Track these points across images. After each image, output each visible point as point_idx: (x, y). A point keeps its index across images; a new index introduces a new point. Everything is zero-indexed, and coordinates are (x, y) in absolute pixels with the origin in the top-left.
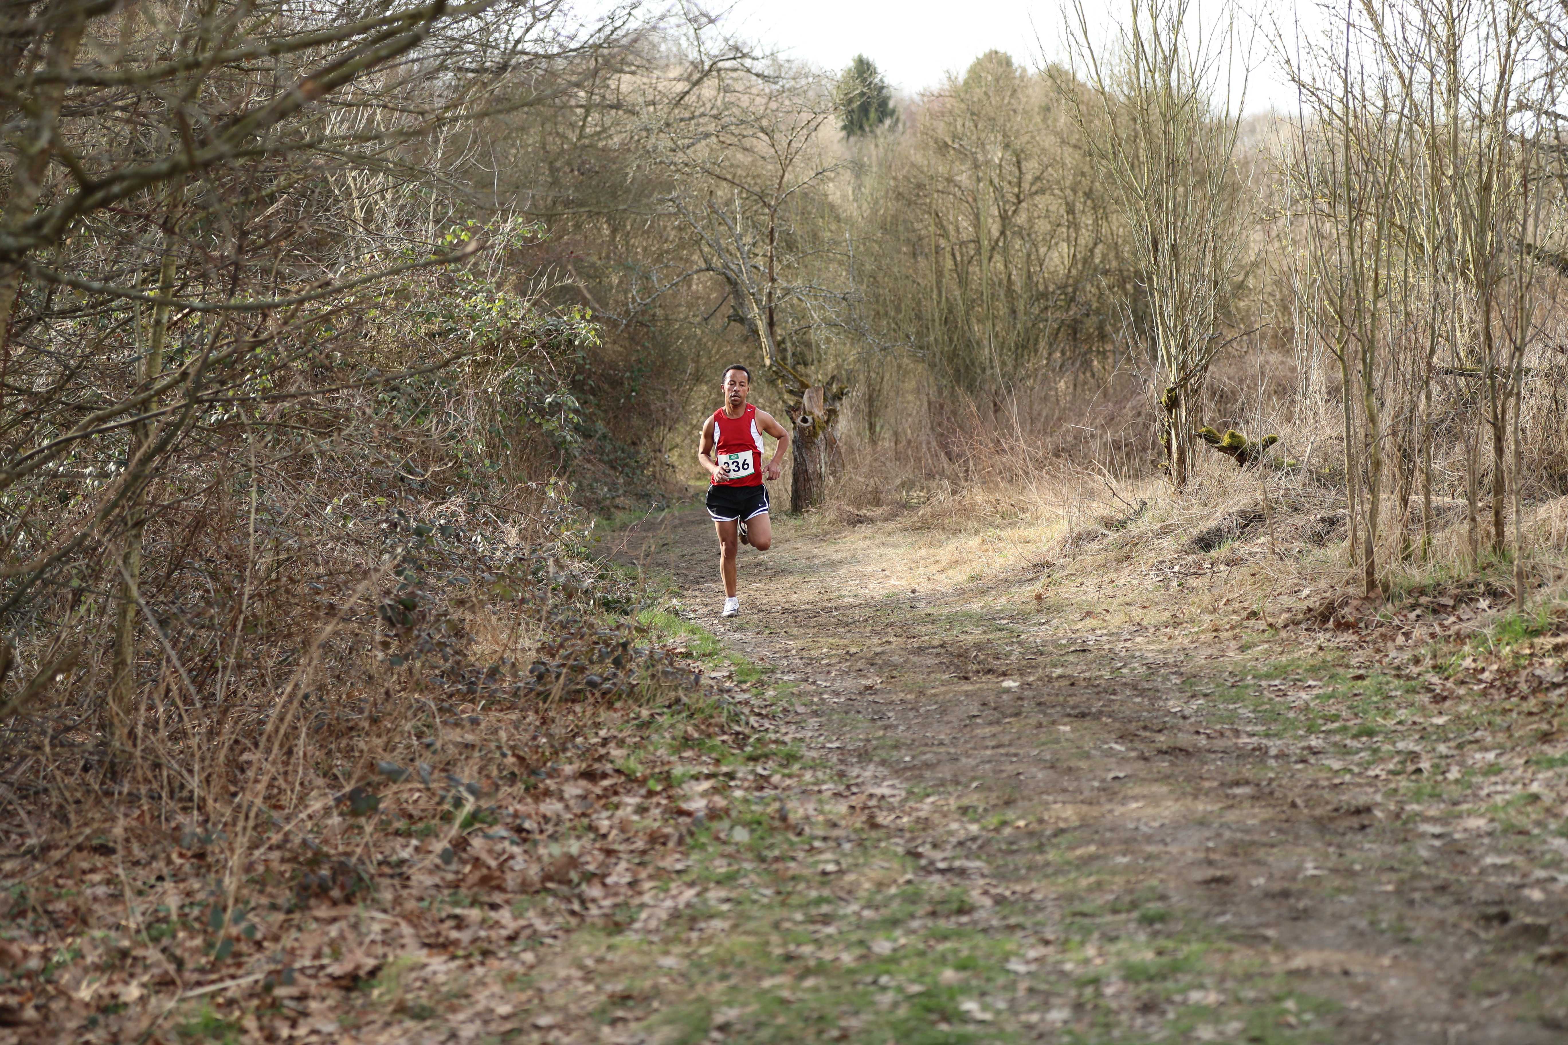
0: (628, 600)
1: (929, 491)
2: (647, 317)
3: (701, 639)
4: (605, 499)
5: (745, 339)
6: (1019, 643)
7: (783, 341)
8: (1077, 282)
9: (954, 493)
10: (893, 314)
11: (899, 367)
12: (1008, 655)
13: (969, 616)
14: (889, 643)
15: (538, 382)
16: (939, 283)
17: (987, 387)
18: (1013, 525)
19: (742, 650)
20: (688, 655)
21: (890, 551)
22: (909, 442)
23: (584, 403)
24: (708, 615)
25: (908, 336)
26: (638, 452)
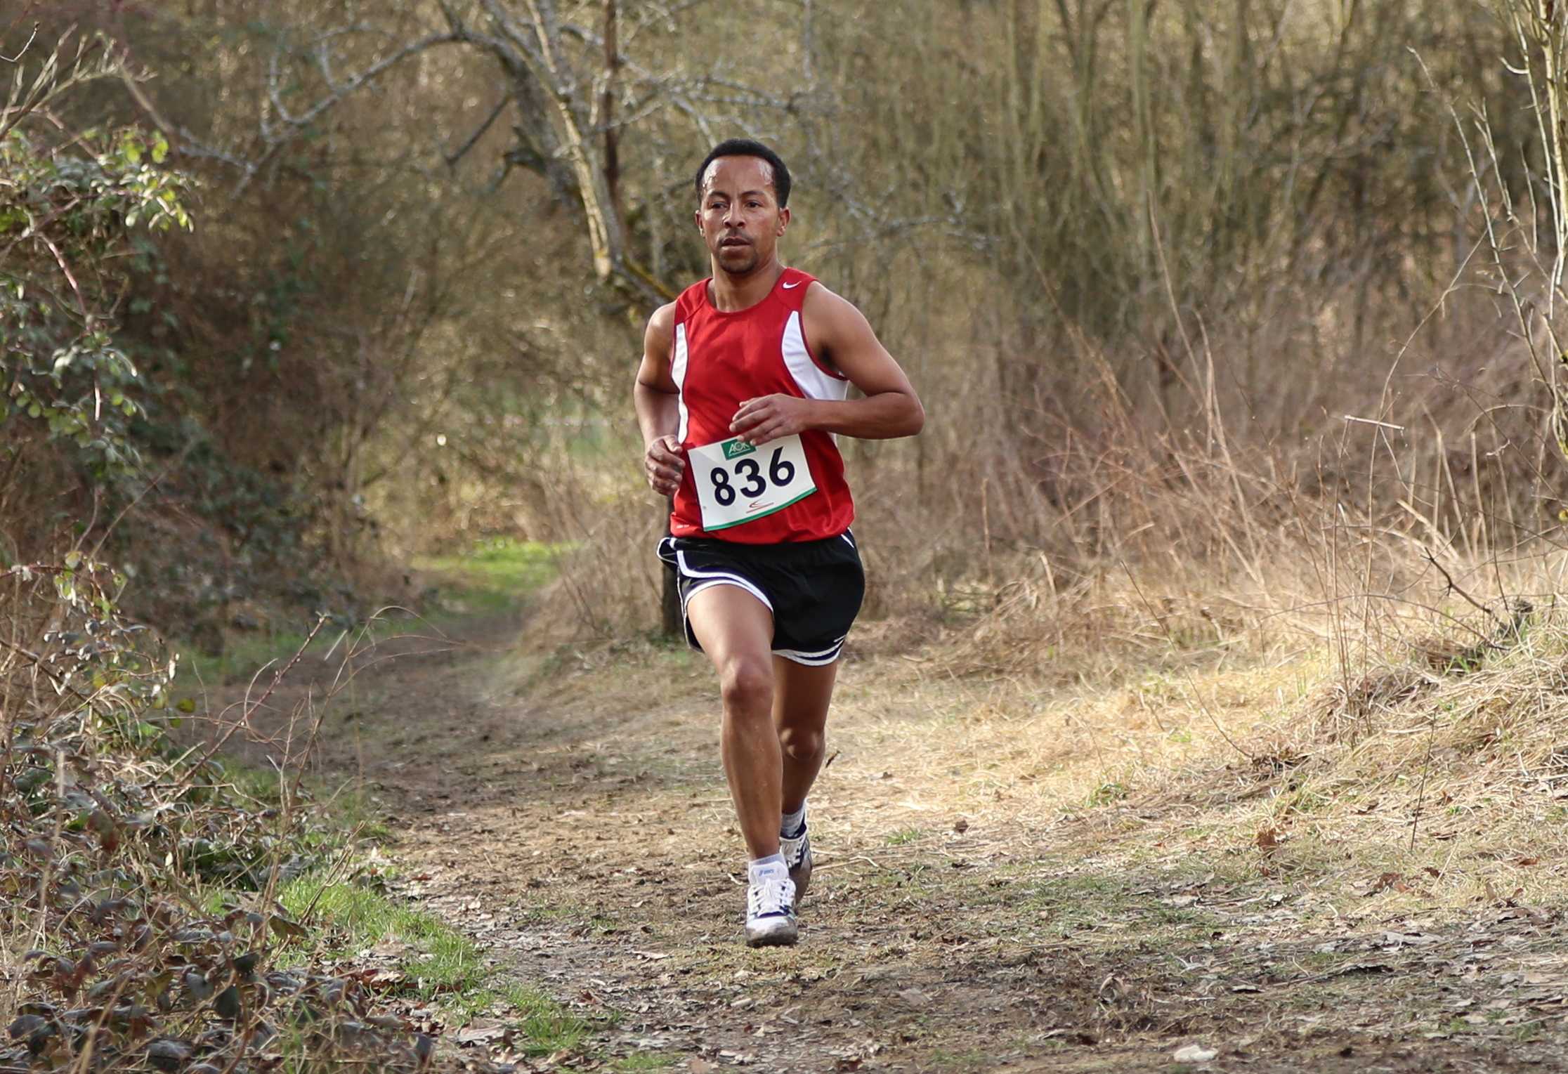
0: (258, 851)
1: (1000, 580)
2: (306, 158)
3: (437, 948)
4: (205, 604)
5: (549, 210)
6: (1216, 952)
7: (642, 213)
8: (1363, 65)
9: (1062, 583)
10: (910, 145)
11: (928, 275)
12: (1188, 983)
13: (1095, 887)
14: (900, 954)
15: (36, 319)
16: (1024, 67)
17: (1141, 325)
18: (1205, 662)
19: (540, 973)
20: (404, 988)
21: (905, 728)
22: (952, 460)
23: (154, 369)
24: (457, 889)
25: (948, 200)
26: (286, 489)
